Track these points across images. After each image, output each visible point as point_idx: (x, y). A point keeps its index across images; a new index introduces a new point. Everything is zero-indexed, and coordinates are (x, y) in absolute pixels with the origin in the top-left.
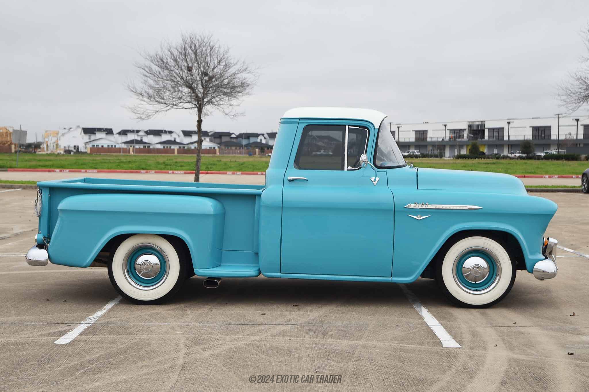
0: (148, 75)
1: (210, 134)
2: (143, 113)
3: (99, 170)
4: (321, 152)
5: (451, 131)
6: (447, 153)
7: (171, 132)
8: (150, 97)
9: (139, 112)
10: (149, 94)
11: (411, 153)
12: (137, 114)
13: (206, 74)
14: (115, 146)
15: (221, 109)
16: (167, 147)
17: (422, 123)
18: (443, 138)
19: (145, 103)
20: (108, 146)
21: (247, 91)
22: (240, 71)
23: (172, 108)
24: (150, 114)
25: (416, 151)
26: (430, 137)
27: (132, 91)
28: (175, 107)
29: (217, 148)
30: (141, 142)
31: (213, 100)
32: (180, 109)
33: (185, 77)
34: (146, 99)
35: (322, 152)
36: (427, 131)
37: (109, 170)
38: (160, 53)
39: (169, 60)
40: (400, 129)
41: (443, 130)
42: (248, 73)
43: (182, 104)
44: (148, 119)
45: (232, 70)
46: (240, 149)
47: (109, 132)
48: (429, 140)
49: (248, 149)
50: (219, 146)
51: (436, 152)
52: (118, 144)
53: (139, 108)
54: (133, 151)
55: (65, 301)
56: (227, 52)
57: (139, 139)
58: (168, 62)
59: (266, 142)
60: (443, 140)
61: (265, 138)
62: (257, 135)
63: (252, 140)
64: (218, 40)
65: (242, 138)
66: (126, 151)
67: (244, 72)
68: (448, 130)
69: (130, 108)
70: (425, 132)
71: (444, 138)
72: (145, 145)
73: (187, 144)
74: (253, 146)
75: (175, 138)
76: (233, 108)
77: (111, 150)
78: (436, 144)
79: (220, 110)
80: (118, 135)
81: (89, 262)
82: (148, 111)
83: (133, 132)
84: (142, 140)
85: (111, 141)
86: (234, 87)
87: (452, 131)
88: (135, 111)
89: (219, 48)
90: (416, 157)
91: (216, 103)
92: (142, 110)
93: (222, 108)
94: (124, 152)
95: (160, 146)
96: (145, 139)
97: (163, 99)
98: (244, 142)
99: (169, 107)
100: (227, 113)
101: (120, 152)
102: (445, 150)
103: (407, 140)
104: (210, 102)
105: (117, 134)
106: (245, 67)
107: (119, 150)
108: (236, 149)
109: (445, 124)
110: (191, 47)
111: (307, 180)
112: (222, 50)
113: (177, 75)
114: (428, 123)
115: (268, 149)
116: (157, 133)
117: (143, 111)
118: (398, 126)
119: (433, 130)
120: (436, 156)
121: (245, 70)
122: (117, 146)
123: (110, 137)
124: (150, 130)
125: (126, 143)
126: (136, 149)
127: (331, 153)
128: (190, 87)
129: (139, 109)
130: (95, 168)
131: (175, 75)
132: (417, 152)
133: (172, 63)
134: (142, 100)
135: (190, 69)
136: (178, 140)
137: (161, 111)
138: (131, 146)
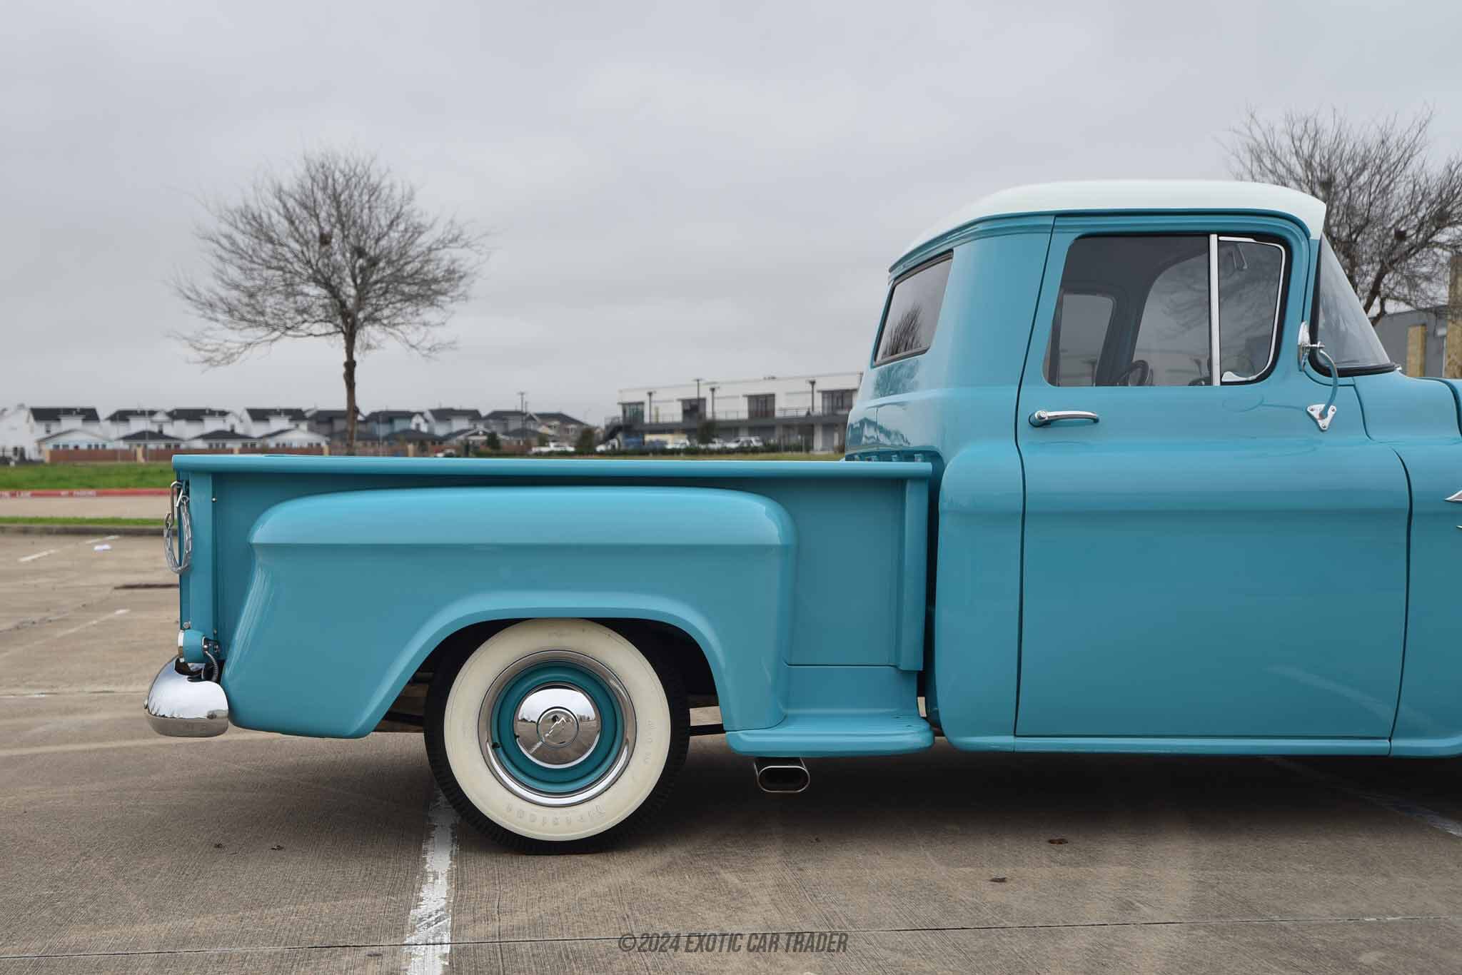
0: (225, 255)
1: (308, 415)
2: (217, 350)
3: (101, 490)
4: (548, 446)
5: (826, 395)
6: (818, 442)
7: (223, 414)
8: (230, 311)
9: (209, 347)
10: (229, 305)
11: (743, 443)
12: (202, 353)
13: (359, 252)
14: (104, 446)
15: (399, 334)
16: (217, 445)
17: (762, 378)
18: (809, 409)
19: (218, 325)
20: (90, 446)
21: (461, 289)
22: (444, 244)
23: (283, 336)
24: (232, 351)
25: (753, 439)
26: (781, 409)
27: (189, 298)
28: (290, 332)
29: (324, 445)
30: (160, 435)
31: (378, 314)
32: (302, 336)
33: (313, 261)
34: (221, 317)
35: (552, 447)
36: (773, 396)
37: (124, 490)
38: (253, 205)
39: (275, 217)
40: (717, 393)
41: (807, 392)
42: (462, 247)
43: (306, 325)
44: (229, 363)
45: (425, 240)
46: (373, 444)
47: (90, 415)
48: (778, 414)
49: (390, 445)
50: (328, 439)
51: (797, 439)
52: (110, 441)
53: (207, 337)
54: (144, 456)
55: (280, 848)
56: (410, 199)
57: (155, 429)
58: (272, 225)
59: (430, 428)
60: (808, 413)
61: (426, 421)
62: (408, 415)
63: (399, 425)
64: (389, 170)
65: (378, 423)
66: (129, 456)
67: (451, 245)
68: (819, 391)
69: (185, 338)
70: (768, 399)
71: (811, 410)
72: (169, 442)
73: (261, 438)
74: (402, 437)
75: (233, 427)
76: (428, 332)
77: (95, 453)
78: (796, 422)
79: (396, 337)
80: (108, 423)
81: (371, 718)
82: (228, 344)
83: (142, 414)
84: (161, 432)
85: (96, 436)
86: (426, 283)
87: (829, 394)
88: (198, 345)
89: (392, 187)
90: (755, 451)
91: (385, 322)
92: (213, 341)
93: (402, 333)
94: (123, 459)
95: (200, 444)
96: (169, 430)
97: (262, 313)
98: (382, 430)
99: (277, 334)
100: (414, 344)
101: (115, 459)
102: (813, 435)
103: (732, 416)
104: (371, 319)
105: (107, 419)
106: (456, 232)
107: (113, 455)
108: (365, 445)
109: (811, 379)
110: (324, 189)
111: (1096, 421)
112: (397, 193)
113: (296, 256)
114: (774, 378)
115: (434, 443)
116: (194, 415)
117: (216, 344)
118: (713, 386)
119: (788, 394)
120: (798, 448)
121: (455, 240)
122: (109, 446)
123: (93, 428)
124: (177, 410)
125: (126, 438)
126: (151, 451)
127: (571, 449)
128: (327, 284)
129: (206, 341)
130: (91, 487)
131: (289, 255)
132: (757, 441)
133: (282, 226)
134: (211, 319)
135: (325, 240)
136: (239, 430)
137: (258, 343)
138: (139, 445)
